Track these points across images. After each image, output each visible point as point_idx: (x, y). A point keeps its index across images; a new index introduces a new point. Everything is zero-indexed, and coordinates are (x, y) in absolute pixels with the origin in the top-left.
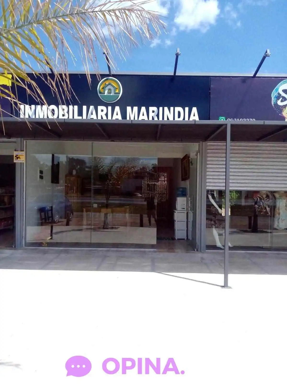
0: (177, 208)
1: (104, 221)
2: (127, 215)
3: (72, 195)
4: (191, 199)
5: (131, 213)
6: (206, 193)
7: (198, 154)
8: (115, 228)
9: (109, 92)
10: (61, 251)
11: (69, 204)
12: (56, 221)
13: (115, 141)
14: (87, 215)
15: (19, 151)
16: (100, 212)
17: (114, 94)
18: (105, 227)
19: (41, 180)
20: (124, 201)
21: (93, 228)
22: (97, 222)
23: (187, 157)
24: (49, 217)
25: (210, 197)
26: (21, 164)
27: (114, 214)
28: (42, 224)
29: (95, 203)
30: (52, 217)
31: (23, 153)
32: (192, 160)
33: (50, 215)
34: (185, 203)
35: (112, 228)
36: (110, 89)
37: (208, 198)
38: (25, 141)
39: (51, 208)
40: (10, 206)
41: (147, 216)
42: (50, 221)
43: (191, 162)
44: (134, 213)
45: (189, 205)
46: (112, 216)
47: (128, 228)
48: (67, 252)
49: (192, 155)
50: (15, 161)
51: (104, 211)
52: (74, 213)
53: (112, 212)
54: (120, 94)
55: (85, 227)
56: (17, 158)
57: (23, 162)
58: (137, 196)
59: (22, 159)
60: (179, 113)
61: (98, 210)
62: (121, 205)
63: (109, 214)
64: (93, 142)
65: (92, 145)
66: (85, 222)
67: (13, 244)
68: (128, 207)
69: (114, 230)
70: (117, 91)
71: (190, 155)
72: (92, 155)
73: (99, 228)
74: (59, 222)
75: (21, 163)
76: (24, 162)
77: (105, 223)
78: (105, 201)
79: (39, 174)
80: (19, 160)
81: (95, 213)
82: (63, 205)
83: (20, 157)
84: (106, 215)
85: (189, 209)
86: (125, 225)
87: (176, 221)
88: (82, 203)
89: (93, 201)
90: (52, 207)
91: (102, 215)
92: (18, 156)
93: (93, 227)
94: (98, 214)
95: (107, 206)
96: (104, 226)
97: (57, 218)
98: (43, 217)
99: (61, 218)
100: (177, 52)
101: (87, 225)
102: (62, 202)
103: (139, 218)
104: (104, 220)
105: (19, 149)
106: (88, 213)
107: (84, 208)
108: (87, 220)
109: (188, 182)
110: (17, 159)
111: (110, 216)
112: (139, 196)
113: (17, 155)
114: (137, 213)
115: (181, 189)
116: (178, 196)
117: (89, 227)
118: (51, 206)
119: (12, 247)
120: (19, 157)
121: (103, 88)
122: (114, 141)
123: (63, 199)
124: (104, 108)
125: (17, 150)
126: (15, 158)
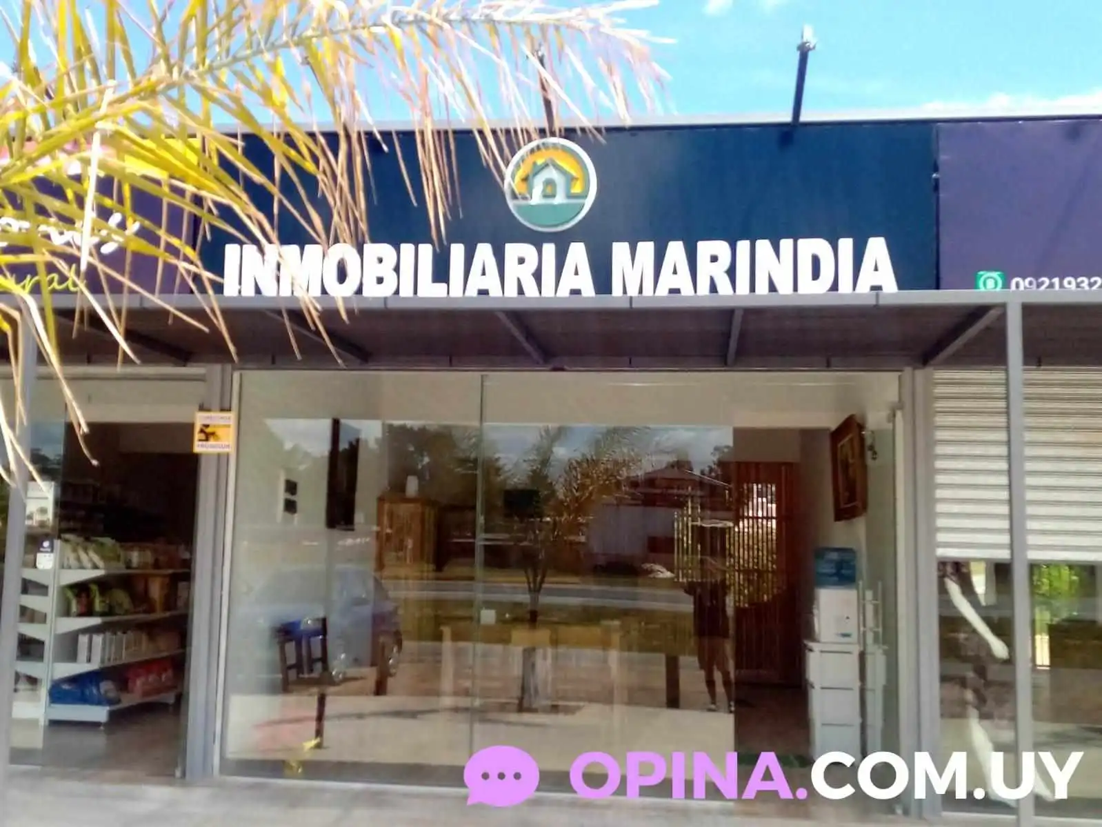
0: (820, 633)
1: (523, 679)
2: (614, 655)
3: (402, 572)
4: (875, 598)
5: (630, 649)
6: (934, 575)
7: (899, 414)
8: (568, 711)
9: (549, 191)
10: (356, 798)
11: (388, 607)
12: (338, 677)
13: (566, 367)
14: (458, 654)
15: (215, 411)
16: (506, 641)
17: (565, 201)
18: (526, 704)
19: (288, 515)
20: (603, 595)
21: (481, 706)
22: (496, 684)
23: (851, 427)
24: (312, 661)
25: (954, 588)
26: (221, 459)
27: (562, 650)
28: (285, 687)
29: (489, 605)
30: (324, 659)
31: (229, 418)
32: (874, 439)
33: (317, 653)
34: (853, 612)
35: (555, 709)
36: (549, 183)
37: (943, 590)
38: (236, 375)
39: (319, 626)
40: (168, 614)
41: (697, 664)
42: (315, 675)
43: (872, 448)
44: (642, 649)
45: (870, 622)
46: (556, 658)
47: (619, 713)
48: (376, 800)
49: (875, 420)
50: (199, 447)
51: (521, 636)
52: (408, 644)
53: (555, 643)
54: (586, 197)
55: (448, 701)
56: (208, 435)
57: (226, 450)
58: (651, 576)
59: (225, 443)
60: (816, 261)
61: (499, 635)
62: (590, 616)
63: (540, 652)
64: (486, 375)
65: (482, 386)
66: (447, 683)
67: (176, 766)
68: (616, 623)
69: (561, 718)
70: (577, 189)
71: (864, 417)
72: (481, 419)
73: (503, 708)
74: (346, 679)
75: (219, 455)
76: (232, 451)
77: (523, 689)
78: (525, 598)
79: (282, 495)
80: (212, 442)
81: (488, 646)
82: (367, 611)
83: (220, 432)
84: (529, 653)
85: (870, 638)
86: (606, 697)
87: (817, 686)
88: (438, 603)
89: (480, 596)
90: (324, 621)
91: (517, 651)
92: (209, 430)
93: (477, 702)
94: (498, 648)
95: (533, 618)
96: (521, 699)
97: (339, 662)
98: (292, 660)
99: (357, 662)
100: (805, 40)
101: (456, 693)
102: (359, 602)
103: (663, 669)
104: (520, 673)
105: (216, 402)
106: (461, 644)
107: (444, 624)
108: (458, 675)
109: (860, 526)
110: (207, 440)
111: (545, 658)
112: (661, 576)
113: (207, 426)
114: (654, 650)
115: (834, 556)
116: (823, 584)
117: (464, 702)
118: (321, 615)
119: (173, 775)
120: (213, 434)
121: (525, 179)
122: (562, 370)
123: (364, 590)
124: (528, 250)
125: (206, 406)
126: (197, 436)
